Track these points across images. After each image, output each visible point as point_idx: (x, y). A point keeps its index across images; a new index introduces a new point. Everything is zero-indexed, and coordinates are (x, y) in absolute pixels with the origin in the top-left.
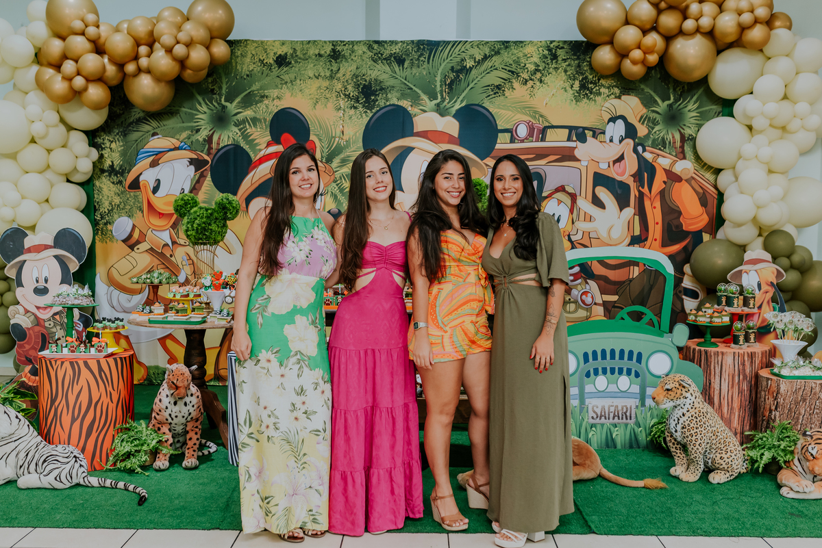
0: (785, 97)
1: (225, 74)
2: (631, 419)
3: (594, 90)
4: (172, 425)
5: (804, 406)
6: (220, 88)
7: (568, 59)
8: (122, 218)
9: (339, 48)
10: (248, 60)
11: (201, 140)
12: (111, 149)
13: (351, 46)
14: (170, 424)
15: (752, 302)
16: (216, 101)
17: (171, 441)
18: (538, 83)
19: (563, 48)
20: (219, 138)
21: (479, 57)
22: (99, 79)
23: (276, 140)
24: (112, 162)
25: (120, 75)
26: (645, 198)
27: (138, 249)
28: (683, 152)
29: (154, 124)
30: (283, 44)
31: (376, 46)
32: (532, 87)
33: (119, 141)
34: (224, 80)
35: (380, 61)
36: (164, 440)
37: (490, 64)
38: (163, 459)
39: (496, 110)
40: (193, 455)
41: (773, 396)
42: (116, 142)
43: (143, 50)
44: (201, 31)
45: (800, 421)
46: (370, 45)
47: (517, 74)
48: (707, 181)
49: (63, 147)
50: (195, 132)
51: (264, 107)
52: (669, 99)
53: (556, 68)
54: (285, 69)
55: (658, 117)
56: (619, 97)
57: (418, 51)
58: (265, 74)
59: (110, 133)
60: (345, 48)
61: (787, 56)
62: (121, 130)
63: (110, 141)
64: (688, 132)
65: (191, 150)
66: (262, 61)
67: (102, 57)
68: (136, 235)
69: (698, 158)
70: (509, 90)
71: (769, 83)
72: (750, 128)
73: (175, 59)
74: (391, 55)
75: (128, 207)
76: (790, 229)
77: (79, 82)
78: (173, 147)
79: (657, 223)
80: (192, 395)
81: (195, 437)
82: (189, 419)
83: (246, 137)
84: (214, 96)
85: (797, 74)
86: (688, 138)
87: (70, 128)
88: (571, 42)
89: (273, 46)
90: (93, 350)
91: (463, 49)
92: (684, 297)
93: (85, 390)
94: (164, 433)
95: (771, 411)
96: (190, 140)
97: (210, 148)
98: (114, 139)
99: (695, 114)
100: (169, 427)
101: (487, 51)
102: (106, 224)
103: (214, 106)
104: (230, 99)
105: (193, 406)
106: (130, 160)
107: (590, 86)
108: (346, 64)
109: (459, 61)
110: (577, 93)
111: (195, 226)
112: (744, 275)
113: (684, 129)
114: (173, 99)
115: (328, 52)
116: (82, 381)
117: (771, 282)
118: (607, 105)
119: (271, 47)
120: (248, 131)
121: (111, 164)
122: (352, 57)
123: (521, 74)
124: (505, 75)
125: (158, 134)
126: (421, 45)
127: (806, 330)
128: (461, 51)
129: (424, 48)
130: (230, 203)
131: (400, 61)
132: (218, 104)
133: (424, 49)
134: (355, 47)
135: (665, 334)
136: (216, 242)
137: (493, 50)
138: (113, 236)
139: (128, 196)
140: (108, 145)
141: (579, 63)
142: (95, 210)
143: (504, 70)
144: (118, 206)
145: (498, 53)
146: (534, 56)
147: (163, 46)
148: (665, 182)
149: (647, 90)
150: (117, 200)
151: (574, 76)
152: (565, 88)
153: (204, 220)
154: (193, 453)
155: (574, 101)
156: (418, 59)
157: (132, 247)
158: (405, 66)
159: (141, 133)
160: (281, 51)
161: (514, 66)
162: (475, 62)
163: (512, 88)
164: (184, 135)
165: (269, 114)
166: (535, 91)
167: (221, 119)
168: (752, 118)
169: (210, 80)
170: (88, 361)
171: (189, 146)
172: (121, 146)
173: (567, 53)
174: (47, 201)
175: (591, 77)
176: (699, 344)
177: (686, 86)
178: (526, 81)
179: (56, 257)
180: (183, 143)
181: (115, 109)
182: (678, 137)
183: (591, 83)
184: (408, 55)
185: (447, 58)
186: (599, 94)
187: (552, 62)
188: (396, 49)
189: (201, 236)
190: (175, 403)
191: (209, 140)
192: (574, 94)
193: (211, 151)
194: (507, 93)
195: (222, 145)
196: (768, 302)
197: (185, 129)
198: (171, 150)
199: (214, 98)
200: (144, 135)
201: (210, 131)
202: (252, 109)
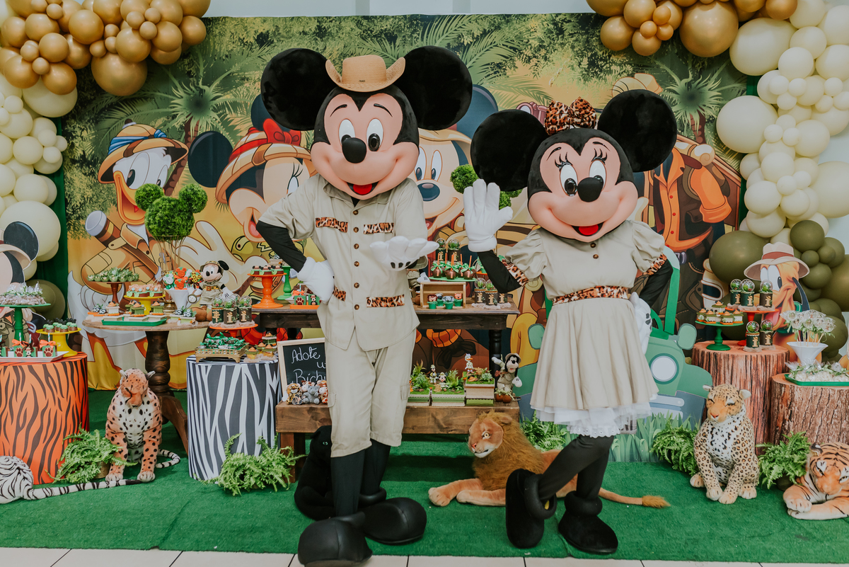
0: (815, 73)
1: (202, 55)
2: (631, 429)
3: (604, 68)
4: (128, 435)
5: (820, 415)
6: (198, 70)
7: (575, 33)
8: (94, 212)
9: (324, 25)
10: (226, 39)
11: (178, 127)
12: (82, 137)
13: (338, 23)
14: (125, 433)
15: (768, 300)
16: (194, 85)
17: (126, 451)
18: (542, 61)
19: (569, 21)
20: (197, 125)
21: (477, 33)
22: (64, 61)
23: (258, 126)
24: (84, 152)
25: (86, 57)
26: (661, 187)
27: (112, 245)
28: (703, 135)
29: (128, 110)
30: (265, 21)
31: (365, 22)
32: (536, 65)
33: (90, 129)
34: (202, 62)
35: (369, 39)
36: (117, 451)
37: (490, 41)
38: (117, 471)
39: (496, 91)
40: (149, 468)
41: (787, 404)
42: (87, 130)
43: (110, 29)
44: (173, 7)
45: (816, 432)
46: (358, 21)
47: (519, 51)
48: (730, 167)
49: (29, 135)
50: (171, 118)
51: (245, 90)
52: (688, 77)
53: (562, 44)
54: (267, 49)
55: (675, 97)
56: (632, 76)
57: (411, 27)
58: (245, 54)
59: (80, 120)
60: (332, 25)
61: (817, 26)
62: (93, 117)
63: (80, 129)
64: (708, 113)
65: (167, 138)
66: (241, 40)
67: (66, 38)
68: (110, 230)
69: (719, 142)
70: (510, 68)
71: (797, 57)
72: (776, 107)
73: (143, 38)
74: (381, 32)
75: (101, 200)
76: (820, 220)
77: (41, 64)
78: (148, 135)
79: (674, 214)
80: (148, 403)
81: (152, 448)
82: (145, 428)
83: (225, 123)
84: (191, 79)
85: (828, 46)
86: (709, 120)
87: (36, 115)
88: (579, 14)
89: (254, 24)
90: (40, 354)
91: (460, 24)
92: (703, 295)
93: (31, 397)
94: (118, 443)
95: (784, 421)
96: (166, 127)
97: (187, 136)
98: (85, 127)
99: (715, 93)
100: (124, 437)
101: (486, 26)
102: (78, 218)
103: (192, 90)
104: (208, 82)
105: (150, 415)
106: (102, 150)
107: (600, 63)
108: (333, 42)
109: (456, 37)
110: (586, 71)
111: (157, 218)
112: (763, 271)
113: (704, 110)
114: (146, 82)
115: (313, 30)
116: (27, 388)
117: (793, 278)
118: (619, 84)
119: (252, 25)
120: (228, 116)
121: (82, 153)
122: (340, 35)
123: (524, 51)
124: (506, 52)
125: (131, 121)
126: (415, 20)
127: (825, 331)
128: (458, 26)
129: (418, 23)
130: (195, 193)
131: (392, 39)
132: (196, 87)
133: (417, 25)
134: (343, 24)
135: (670, 336)
136: (181, 237)
137: (493, 25)
138: (86, 232)
139: (101, 188)
140: (79, 133)
141: (588, 38)
142: (67, 204)
143: (505, 47)
144: (91, 199)
145: (498, 28)
146: (537, 31)
147: (130, 24)
148: (682, 169)
149: (663, 67)
150: (89, 193)
151: (582, 53)
152: (572, 66)
153: (167, 212)
154: (149, 465)
155: (582, 80)
156: (411, 36)
157: (106, 244)
158: (397, 43)
159: (112, 121)
160: (262, 29)
161: (516, 42)
162: (473, 38)
163: (514, 66)
164: (160, 122)
165: (251, 98)
166: (540, 69)
167: (198, 104)
168: (777, 96)
169: (186, 61)
170: (33, 365)
171: (165, 134)
172: (93, 135)
173: (574, 27)
174: (12, 193)
175: (601, 53)
176: (709, 347)
177: (706, 62)
178: (530, 58)
179: (7, 253)
180: (158, 131)
181: (86, 95)
182: (697, 118)
183: (601, 60)
184: (400, 32)
185: (443, 34)
186: (610, 72)
187: (558, 37)
188: (386, 25)
189: (163, 230)
190: (130, 411)
191: (186, 126)
192: (582, 72)
193: (189, 139)
194: (509, 72)
195: (200, 132)
196: (790, 300)
197: (160, 115)
198: (146, 138)
199: (190, 81)
200: (116, 122)
201: (187, 117)
202: (232, 93)
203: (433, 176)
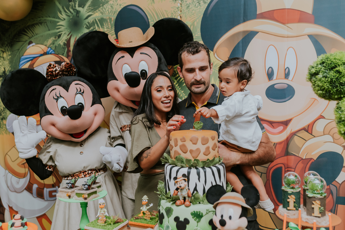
8: (11, 115)
11: (62, 44)
12: (3, 58)
16: (72, 8)
20: (75, 41)
29: (30, 34)
33: (8, 51)
42: (6, 52)
50: (57, 37)
51: (110, 7)
62: (9, 42)
65: (54, 54)
78: (42, 53)
84: (70, 3)
96: (54, 45)
97: (69, 51)
102: (2, 119)
103: (71, 12)
104: (82, 5)
106: (15, 67)
121: (4, 70)
125: (32, 43)
132: (74, 10)
138: (7, 129)
159: (21, 43)
164: (50, 41)
165: (114, 14)
167: (76, 24)
171: (54, 51)
172: (9, 55)
180: (49, 49)
191: (68, 43)
193: (69, 54)
197: (50, 36)
198: (42, 55)
199: (70, 5)
200: (23, 44)
201: (68, 35)
202: (99, 11)
203: (287, 76)
